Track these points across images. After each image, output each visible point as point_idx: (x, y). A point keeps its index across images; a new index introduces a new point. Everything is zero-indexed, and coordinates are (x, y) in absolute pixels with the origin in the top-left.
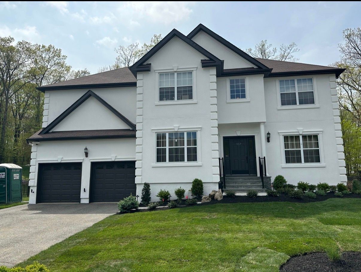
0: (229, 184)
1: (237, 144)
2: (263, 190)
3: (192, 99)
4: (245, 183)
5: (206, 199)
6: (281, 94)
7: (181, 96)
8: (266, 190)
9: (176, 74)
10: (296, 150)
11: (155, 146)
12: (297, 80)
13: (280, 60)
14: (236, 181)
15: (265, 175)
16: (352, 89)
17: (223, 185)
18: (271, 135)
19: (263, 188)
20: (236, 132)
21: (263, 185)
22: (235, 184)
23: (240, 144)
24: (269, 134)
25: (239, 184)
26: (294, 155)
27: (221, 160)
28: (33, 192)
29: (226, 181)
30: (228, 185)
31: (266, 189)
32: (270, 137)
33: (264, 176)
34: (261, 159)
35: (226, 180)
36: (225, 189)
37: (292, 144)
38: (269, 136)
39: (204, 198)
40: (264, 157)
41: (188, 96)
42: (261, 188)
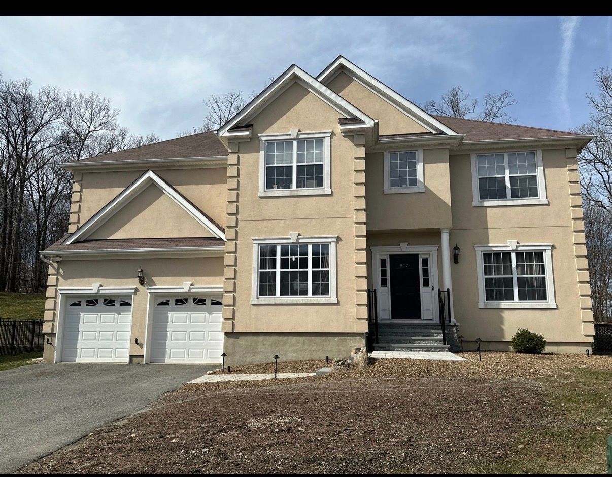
0: (385, 335)
1: (401, 265)
2: (443, 348)
3: (322, 186)
5: (340, 363)
6: (479, 178)
7: (304, 181)
8: (449, 348)
9: (295, 143)
10: (504, 278)
11: (257, 268)
12: (508, 154)
13: (485, 120)
14: (398, 330)
15: (448, 322)
16: (610, 170)
17: (374, 337)
18: (460, 251)
19: (444, 344)
20: (400, 245)
21: (444, 340)
22: (397, 335)
23: (406, 265)
24: (456, 248)
25: (402, 335)
26: (500, 286)
27: (371, 293)
28: (49, 342)
29: (379, 330)
30: (384, 337)
31: (449, 346)
32: (458, 255)
33: (446, 322)
34: (442, 293)
35: (381, 328)
36: (377, 345)
37: (498, 268)
38: (457, 252)
39: (336, 362)
40: (448, 290)
41: (315, 181)
42: (441, 344)
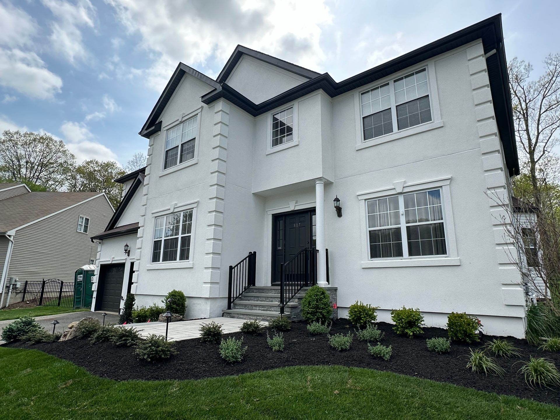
1: (295, 225)
3: (194, 157)
4: (271, 299)
6: (363, 118)
7: (185, 156)
9: (182, 126)
10: (392, 229)
11: (152, 238)
12: (394, 81)
20: (289, 204)
24: (336, 200)
36: (228, 310)
37: (385, 217)
38: (338, 204)
41: (191, 155)
